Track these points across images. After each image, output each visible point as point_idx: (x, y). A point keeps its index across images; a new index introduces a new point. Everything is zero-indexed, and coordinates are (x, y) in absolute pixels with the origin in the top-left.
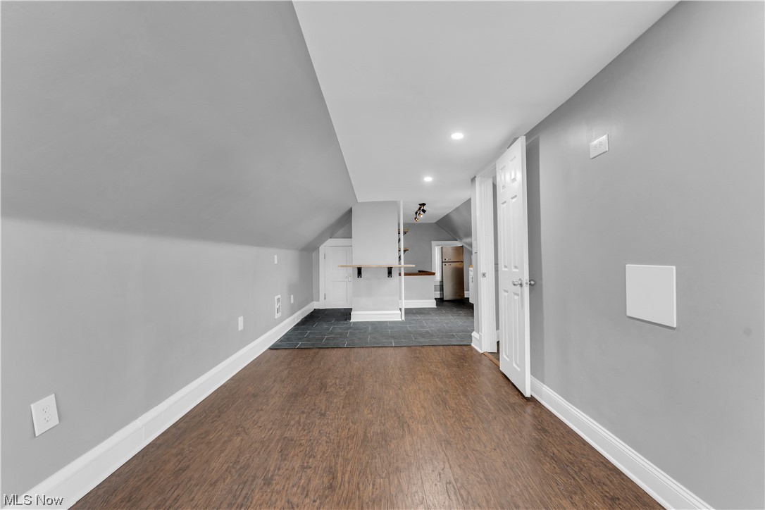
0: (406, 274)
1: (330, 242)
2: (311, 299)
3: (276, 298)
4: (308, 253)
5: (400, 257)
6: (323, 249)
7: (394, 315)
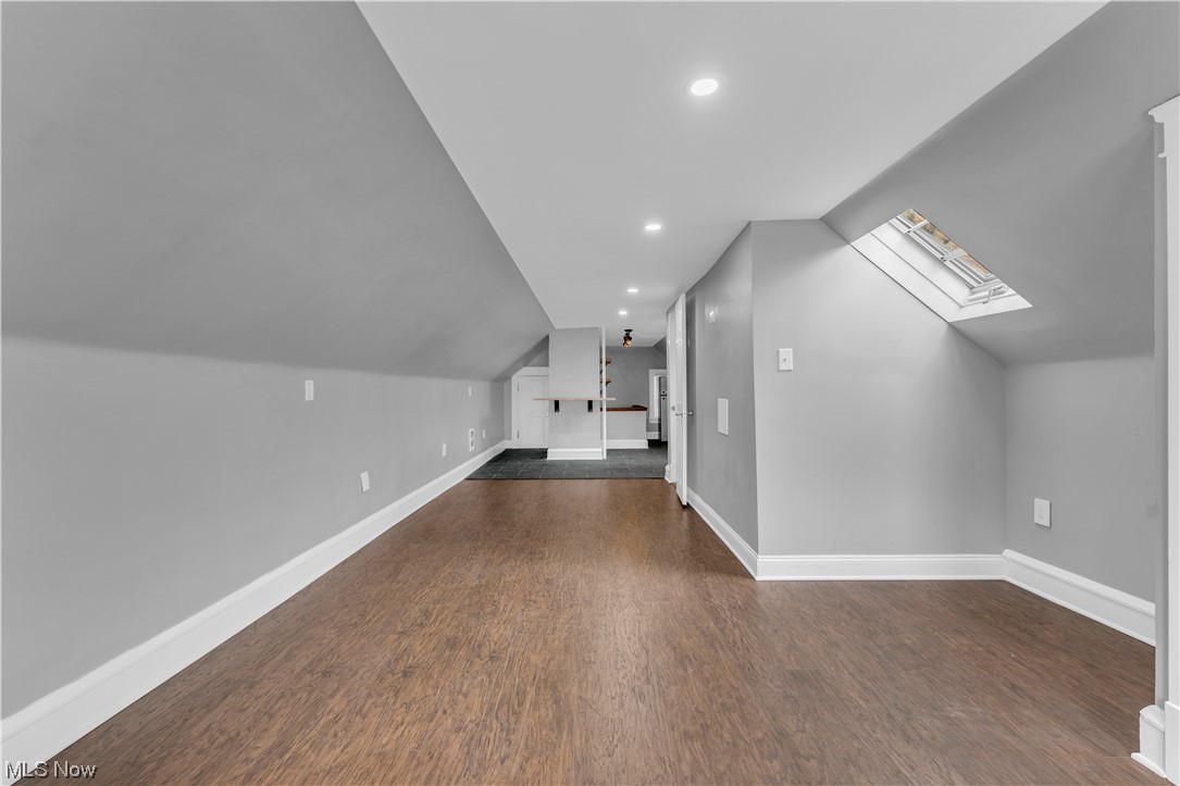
0: (608, 410)
1: (525, 371)
2: (501, 438)
3: (470, 431)
4: (500, 384)
5: (601, 392)
6: (515, 379)
7: (595, 453)
